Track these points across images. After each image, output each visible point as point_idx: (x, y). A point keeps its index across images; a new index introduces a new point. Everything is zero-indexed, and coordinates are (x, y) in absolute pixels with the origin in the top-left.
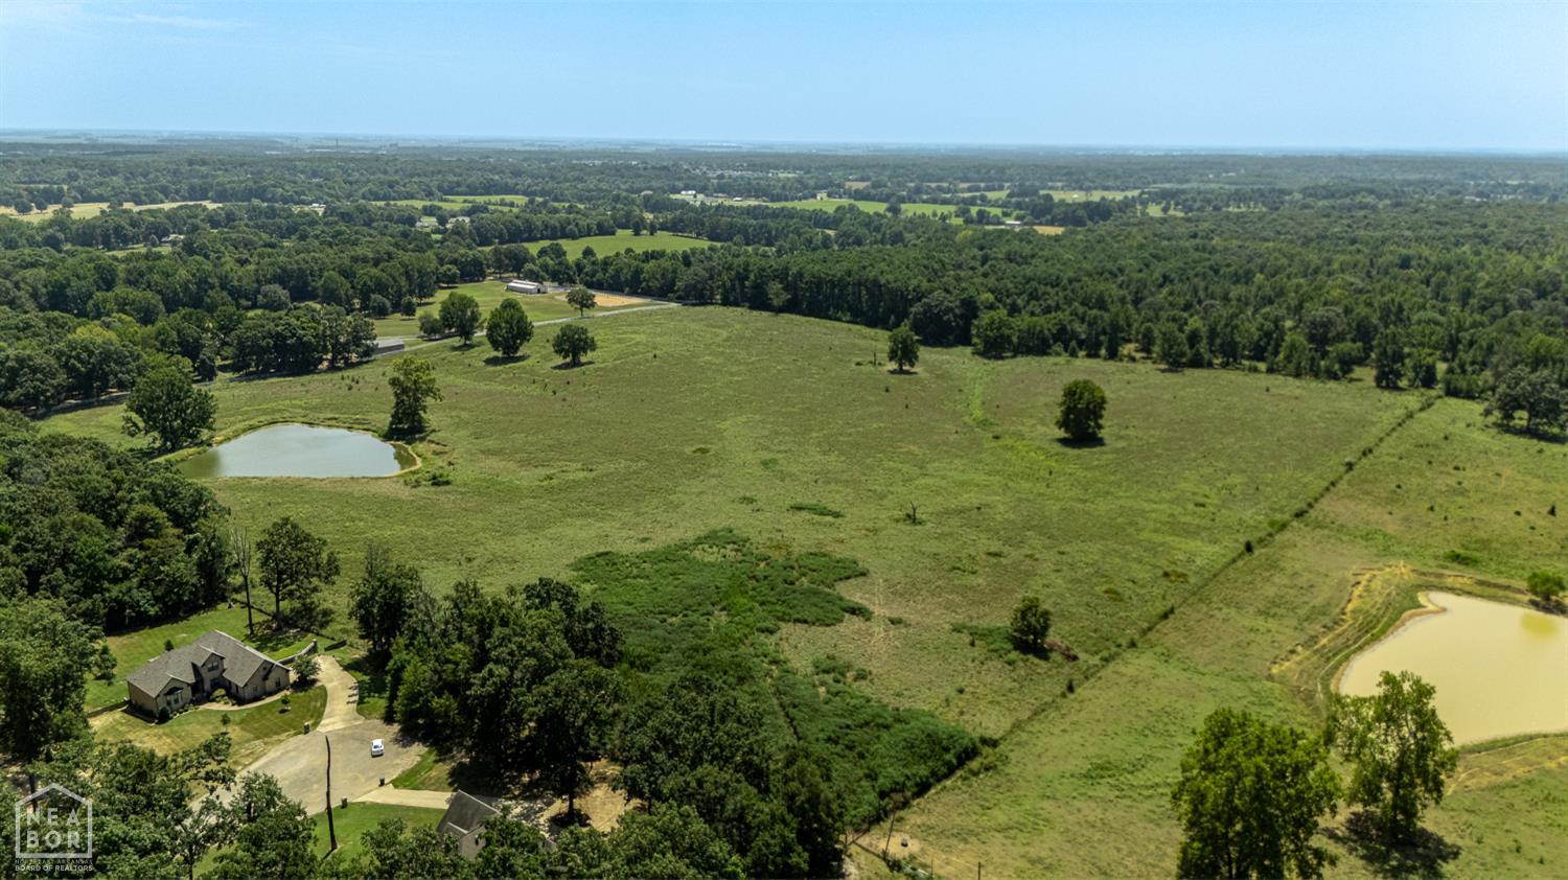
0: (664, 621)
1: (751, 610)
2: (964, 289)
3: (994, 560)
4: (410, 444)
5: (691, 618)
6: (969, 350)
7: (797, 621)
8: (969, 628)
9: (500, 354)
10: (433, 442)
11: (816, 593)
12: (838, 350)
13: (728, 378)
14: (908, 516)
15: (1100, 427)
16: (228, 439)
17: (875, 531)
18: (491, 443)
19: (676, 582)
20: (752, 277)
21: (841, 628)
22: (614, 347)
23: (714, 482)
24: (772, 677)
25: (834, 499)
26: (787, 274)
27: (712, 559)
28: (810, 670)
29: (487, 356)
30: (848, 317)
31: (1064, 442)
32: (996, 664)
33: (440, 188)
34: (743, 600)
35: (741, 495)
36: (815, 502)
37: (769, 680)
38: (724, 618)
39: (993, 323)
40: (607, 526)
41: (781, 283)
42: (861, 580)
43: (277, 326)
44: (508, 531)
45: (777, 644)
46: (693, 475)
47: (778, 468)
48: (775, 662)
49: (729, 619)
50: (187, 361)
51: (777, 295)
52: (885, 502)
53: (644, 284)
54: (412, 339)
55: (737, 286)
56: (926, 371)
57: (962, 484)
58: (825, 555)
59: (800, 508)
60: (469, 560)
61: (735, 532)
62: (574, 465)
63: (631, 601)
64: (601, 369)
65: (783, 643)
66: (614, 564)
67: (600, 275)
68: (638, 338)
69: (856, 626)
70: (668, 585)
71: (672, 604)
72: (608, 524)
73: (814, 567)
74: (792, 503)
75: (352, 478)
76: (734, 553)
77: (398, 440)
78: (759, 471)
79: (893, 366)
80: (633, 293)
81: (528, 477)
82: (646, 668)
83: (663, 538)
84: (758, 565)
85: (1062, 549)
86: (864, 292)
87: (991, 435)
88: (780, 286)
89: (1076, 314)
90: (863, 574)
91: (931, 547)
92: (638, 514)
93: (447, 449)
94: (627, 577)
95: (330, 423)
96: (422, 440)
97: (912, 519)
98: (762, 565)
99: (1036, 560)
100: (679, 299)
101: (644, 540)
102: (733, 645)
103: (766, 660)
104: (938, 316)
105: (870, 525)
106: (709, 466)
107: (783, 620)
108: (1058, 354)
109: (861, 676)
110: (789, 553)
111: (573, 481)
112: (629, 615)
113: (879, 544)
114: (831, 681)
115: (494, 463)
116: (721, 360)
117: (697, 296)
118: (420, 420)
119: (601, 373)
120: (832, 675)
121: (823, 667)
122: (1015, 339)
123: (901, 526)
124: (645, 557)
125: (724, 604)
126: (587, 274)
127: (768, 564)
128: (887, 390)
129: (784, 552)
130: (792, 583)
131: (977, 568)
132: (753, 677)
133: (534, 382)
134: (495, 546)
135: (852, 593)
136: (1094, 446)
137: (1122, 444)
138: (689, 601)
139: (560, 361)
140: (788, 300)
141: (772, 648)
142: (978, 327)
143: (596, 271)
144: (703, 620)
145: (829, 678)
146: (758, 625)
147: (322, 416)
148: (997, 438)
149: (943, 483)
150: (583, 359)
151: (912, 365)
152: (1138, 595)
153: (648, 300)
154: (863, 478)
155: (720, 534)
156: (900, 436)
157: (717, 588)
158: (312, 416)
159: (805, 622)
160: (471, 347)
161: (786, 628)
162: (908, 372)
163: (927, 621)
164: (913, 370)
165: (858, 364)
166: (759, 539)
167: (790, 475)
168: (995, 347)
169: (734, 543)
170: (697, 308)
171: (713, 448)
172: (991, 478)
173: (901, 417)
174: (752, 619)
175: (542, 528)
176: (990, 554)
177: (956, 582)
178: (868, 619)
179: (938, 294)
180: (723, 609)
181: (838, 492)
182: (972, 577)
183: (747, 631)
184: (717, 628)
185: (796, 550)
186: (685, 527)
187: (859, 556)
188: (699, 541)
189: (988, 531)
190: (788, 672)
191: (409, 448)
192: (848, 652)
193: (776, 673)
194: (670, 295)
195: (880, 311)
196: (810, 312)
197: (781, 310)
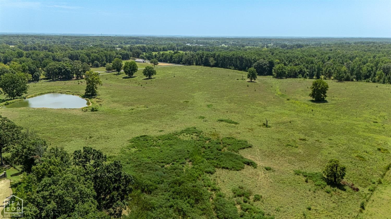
0: (163, 166)
1: (202, 162)
2: (270, 58)
3: (303, 142)
4: (90, 99)
5: (175, 165)
6: (271, 77)
7: (223, 168)
8: (303, 173)
9: (127, 76)
10: (97, 98)
11: (231, 155)
12: (231, 76)
13: (196, 82)
14: (264, 124)
15: (326, 96)
16: (32, 97)
17: (252, 130)
18: (115, 99)
19: (171, 148)
20: (205, 57)
21: (243, 171)
22: (162, 74)
23: (190, 111)
24: (212, 198)
25: (234, 117)
26: (215, 56)
27: (187, 139)
28: (231, 194)
29: (124, 76)
30: (233, 68)
31: (312, 101)
32: (321, 193)
33: (124, 43)
34: (199, 157)
35: (199, 116)
36: (227, 119)
37: (211, 200)
38: (190, 165)
39: (280, 68)
40: (148, 126)
41: (213, 58)
42: (250, 149)
43: (59, 66)
44: (110, 126)
45: (215, 180)
46: (183, 109)
47: (213, 107)
48: (214, 190)
49: (192, 166)
50: (30, 75)
51: (212, 62)
52: (254, 119)
53: (173, 60)
54: (103, 72)
55: (200, 60)
56: (259, 81)
57: (281, 114)
58: (233, 139)
59: (222, 121)
60: (91, 137)
61: (197, 129)
62: (142, 106)
63: (150, 156)
64: (157, 80)
65: (217, 179)
66: (147, 140)
67: (161, 58)
68: (170, 72)
69: (251, 171)
70: (167, 150)
71: (167, 158)
72: (149, 125)
73: (230, 143)
74: (219, 119)
75: (65, 109)
76: (196, 137)
77: (87, 98)
78: (206, 108)
79: (249, 80)
80: (170, 62)
81: (126, 109)
82: (150, 192)
83: (168, 131)
84: (206, 142)
85: (330, 138)
86: (238, 60)
87: (286, 99)
88: (213, 59)
89: (305, 66)
90: (250, 147)
91: (276, 136)
92: (160, 122)
93: (101, 100)
94: (151, 146)
95: (67, 93)
96: (94, 98)
97: (266, 125)
98: (208, 142)
99: (321, 142)
100: (183, 64)
101: (161, 131)
102: (194, 180)
103: (210, 188)
104: (262, 66)
105: (250, 127)
106: (188, 106)
107: (217, 167)
108: (300, 78)
109: (257, 199)
110: (218, 137)
111: (140, 110)
112: (148, 163)
113: (255, 135)
114: (242, 202)
115: (115, 105)
116: (195, 78)
117: (189, 62)
118: (95, 92)
119: (157, 81)
120: (243, 198)
121: (238, 193)
122: (287, 73)
123: (262, 128)
124: (159, 138)
125: (190, 159)
126: (157, 58)
127: (210, 142)
128: (248, 86)
129: (216, 137)
130: (220, 150)
131: (297, 145)
132: (203, 199)
133: (136, 83)
134: (103, 132)
135: (247, 155)
136: (324, 103)
137: (334, 102)
138: (175, 157)
139: (145, 77)
140: (215, 63)
141: (212, 182)
142: (275, 69)
143: (160, 57)
144: (181, 166)
145: (241, 199)
146: (206, 170)
147: (65, 91)
148: (288, 100)
149: (274, 113)
150: (152, 77)
151: (255, 80)
152: (371, 158)
153: (174, 64)
154: (244, 111)
155: (191, 129)
156: (254, 99)
157: (188, 151)
158: (62, 91)
159: (227, 168)
160: (120, 74)
161: (219, 172)
162: (253, 82)
163: (282, 168)
164: (255, 81)
165: (237, 79)
166: (206, 131)
167: (217, 110)
168: (280, 75)
169: (196, 133)
170: (188, 66)
171: (191, 101)
172: (291, 112)
173: (254, 93)
174: (203, 167)
175: (123, 126)
176: (301, 139)
177: (291, 151)
178: (255, 168)
179: (262, 60)
180: (190, 161)
181: (235, 115)
182: (296, 149)
183: (200, 173)
184: (187, 171)
185: (221, 136)
186: (178, 127)
187: (247, 139)
188: (182, 132)
189: (297, 130)
190: (220, 196)
191: (90, 100)
192: (249, 185)
193: (214, 197)
194: (181, 63)
195: (243, 66)
196: (222, 67)
197: (213, 66)
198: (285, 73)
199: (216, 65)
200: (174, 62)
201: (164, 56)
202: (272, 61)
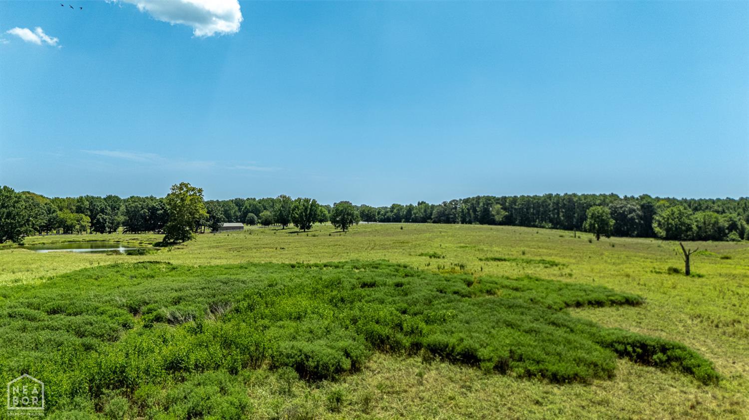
6: (651, 239)
9: (298, 230)
12: (543, 233)
26: (505, 201)
29: (292, 231)
30: (550, 225)
41: (502, 206)
47: (477, 248)
51: (498, 213)
55: (472, 212)
78: (455, 249)
86: (561, 208)
88: (500, 208)
97: (682, 271)
100: (434, 222)
104: (624, 215)
117: (445, 219)
122: (694, 227)
128: (591, 242)
139: (334, 230)
140: (506, 216)
142: (659, 221)
160: (286, 229)
165: (561, 236)
179: (622, 201)
194: (429, 221)
195: (575, 220)
196: (522, 224)
197: (501, 224)
198: (689, 228)
199: (508, 221)
200: (415, 221)
201: (395, 211)
202: (649, 203)
